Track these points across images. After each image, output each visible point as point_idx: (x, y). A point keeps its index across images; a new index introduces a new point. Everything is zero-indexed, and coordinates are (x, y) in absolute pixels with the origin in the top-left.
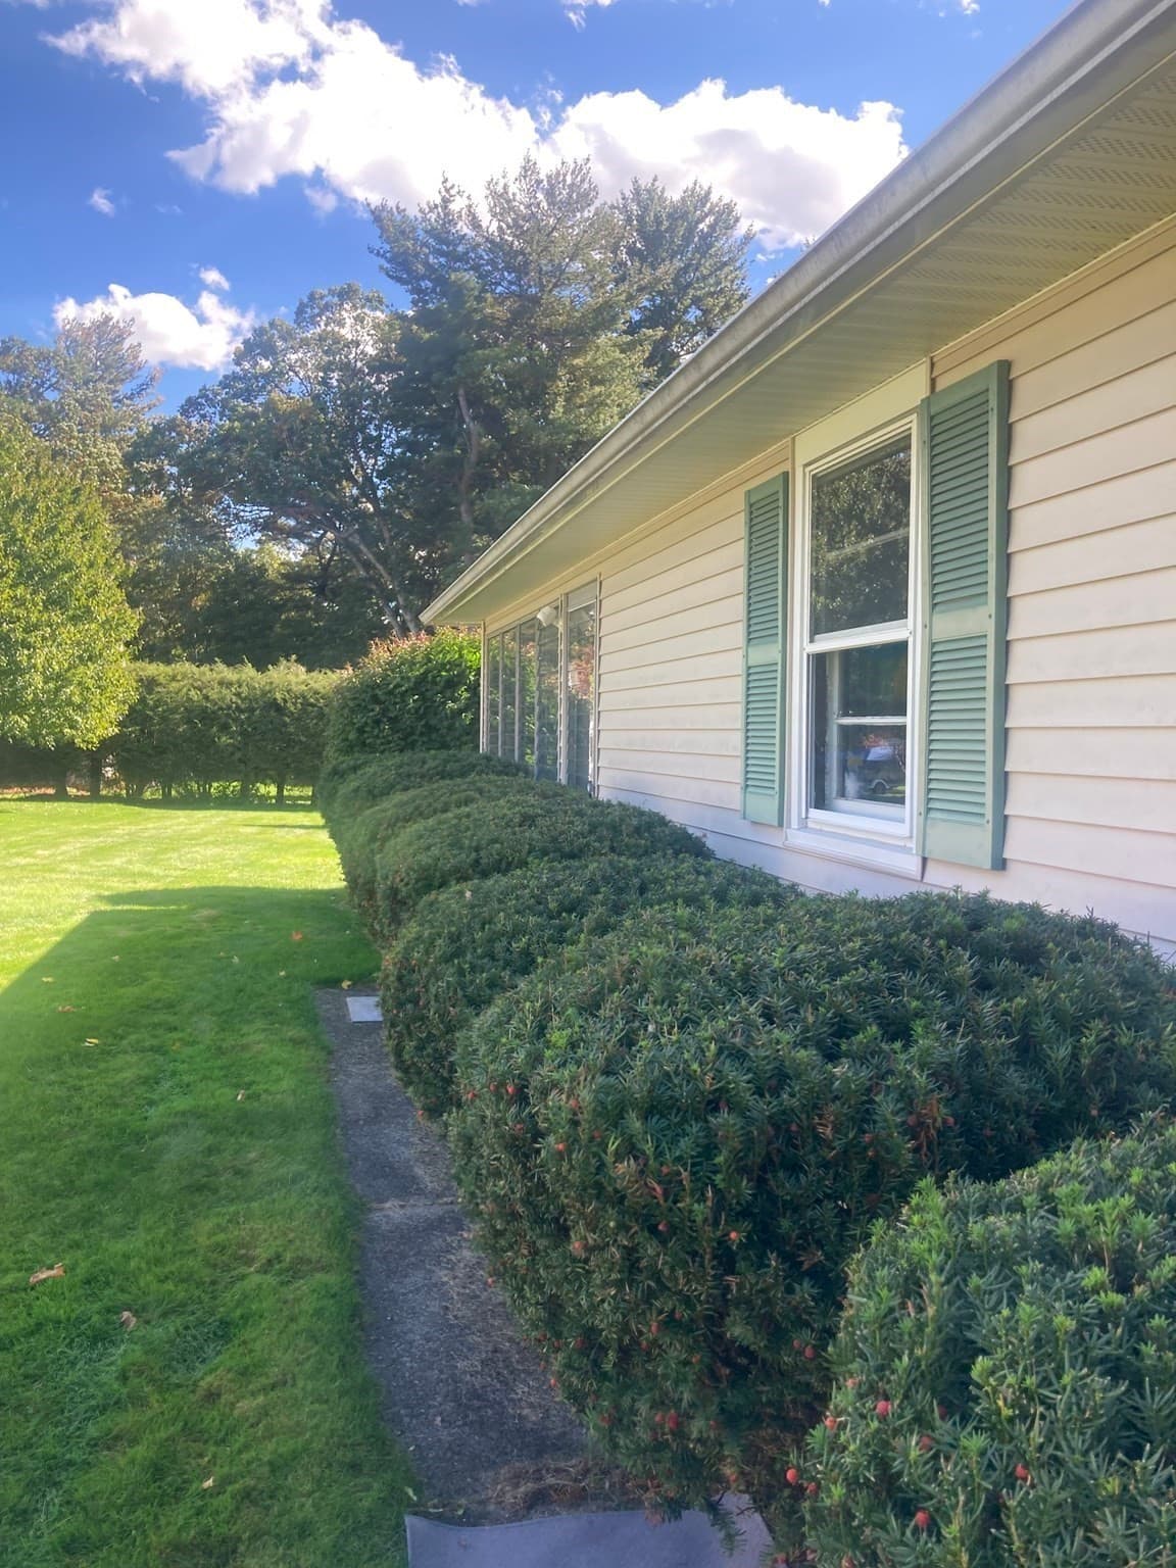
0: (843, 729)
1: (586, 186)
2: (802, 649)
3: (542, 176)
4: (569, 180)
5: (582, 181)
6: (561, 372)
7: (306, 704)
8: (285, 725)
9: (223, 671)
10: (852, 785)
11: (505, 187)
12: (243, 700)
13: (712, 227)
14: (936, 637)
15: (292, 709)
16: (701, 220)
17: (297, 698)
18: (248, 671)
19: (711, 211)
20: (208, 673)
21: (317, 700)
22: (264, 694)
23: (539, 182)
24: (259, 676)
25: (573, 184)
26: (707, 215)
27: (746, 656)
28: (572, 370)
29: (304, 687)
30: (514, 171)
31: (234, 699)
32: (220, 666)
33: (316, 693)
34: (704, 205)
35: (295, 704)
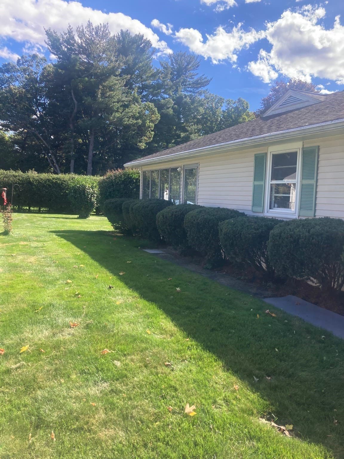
0: (275, 196)
1: (107, 31)
2: (269, 183)
3: (94, 27)
4: (102, 29)
5: (106, 30)
6: (100, 87)
7: (39, 182)
8: (33, 188)
9: (12, 172)
10: (276, 205)
11: (83, 29)
12: (20, 181)
13: (144, 46)
14: (303, 183)
15: (35, 184)
16: (141, 44)
17: (36, 181)
18: (20, 173)
19: (143, 42)
20: (9, 173)
21: (42, 181)
22: (26, 179)
23: (93, 29)
24: (24, 174)
25: (103, 31)
26: (142, 43)
27: (254, 183)
28: (104, 86)
29: (38, 178)
30: (85, 25)
31: (18, 180)
32: (12, 171)
33: (42, 179)
34: (141, 40)
35: (36, 182)
